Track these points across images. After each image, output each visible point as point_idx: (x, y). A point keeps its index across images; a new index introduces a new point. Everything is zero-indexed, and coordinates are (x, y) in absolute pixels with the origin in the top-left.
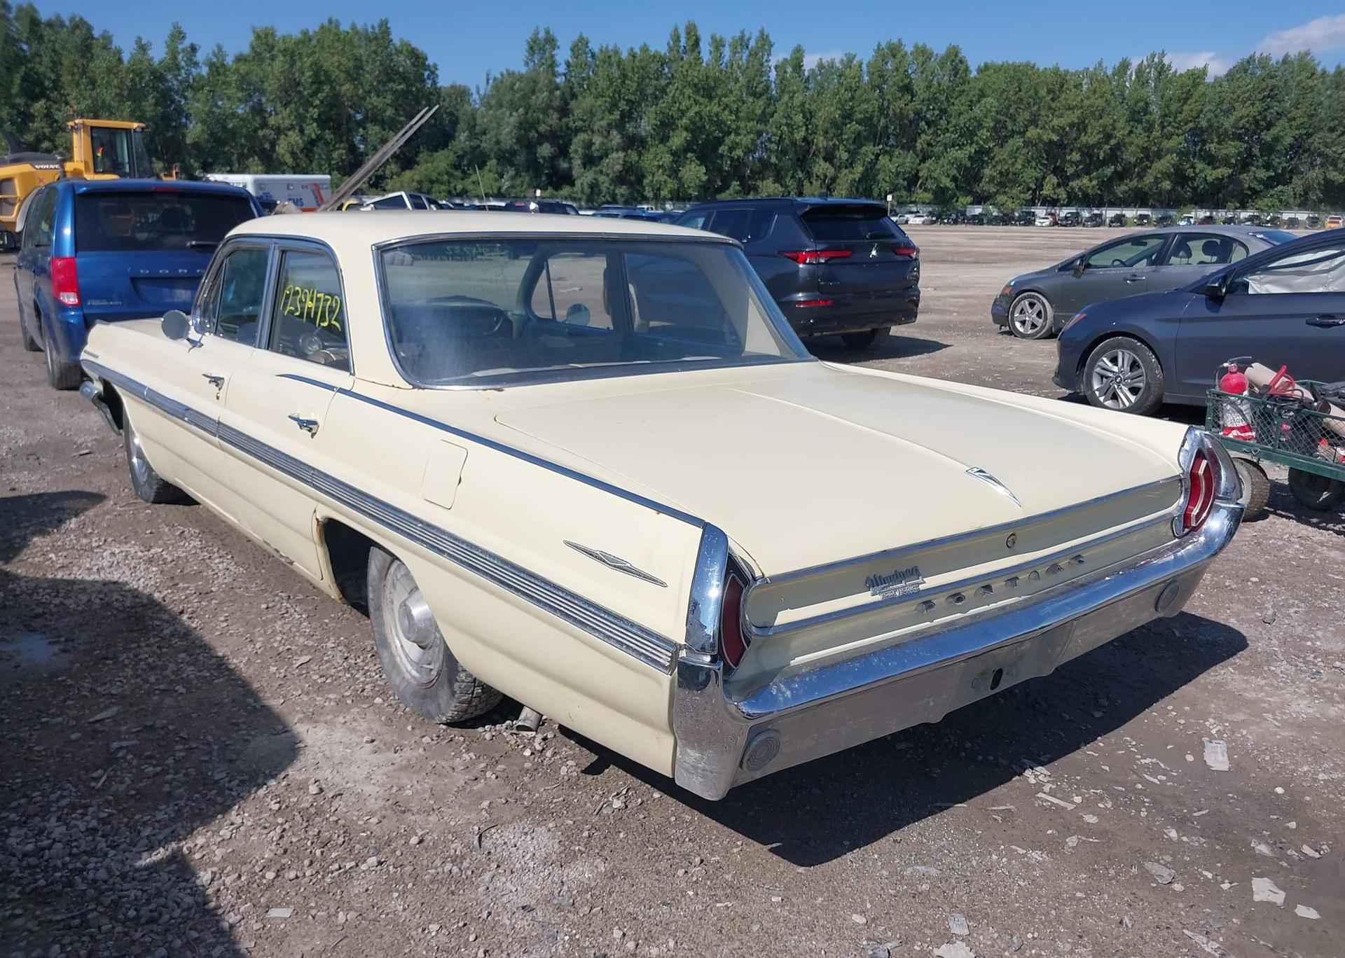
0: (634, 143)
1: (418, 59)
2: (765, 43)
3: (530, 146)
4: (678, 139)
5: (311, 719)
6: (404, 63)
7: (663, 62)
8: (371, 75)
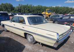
0: (25, 10)
1: (12, 5)
2: (32, 5)
3: (19, 10)
4: (27, 10)
5: (25, 44)
6: (11, 5)
7: (26, 6)
8: (9, 6)
